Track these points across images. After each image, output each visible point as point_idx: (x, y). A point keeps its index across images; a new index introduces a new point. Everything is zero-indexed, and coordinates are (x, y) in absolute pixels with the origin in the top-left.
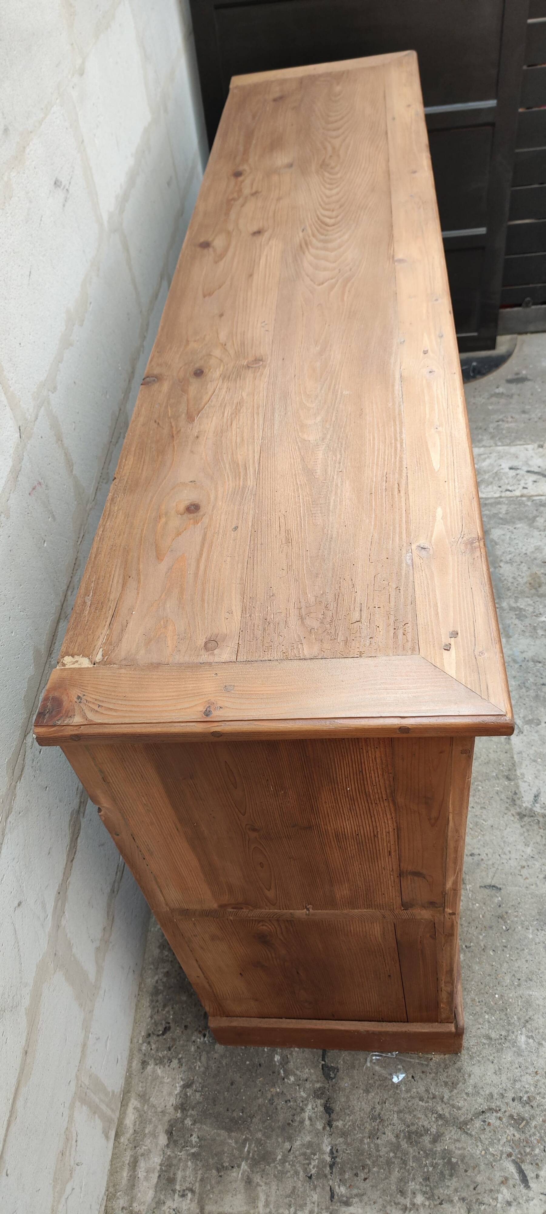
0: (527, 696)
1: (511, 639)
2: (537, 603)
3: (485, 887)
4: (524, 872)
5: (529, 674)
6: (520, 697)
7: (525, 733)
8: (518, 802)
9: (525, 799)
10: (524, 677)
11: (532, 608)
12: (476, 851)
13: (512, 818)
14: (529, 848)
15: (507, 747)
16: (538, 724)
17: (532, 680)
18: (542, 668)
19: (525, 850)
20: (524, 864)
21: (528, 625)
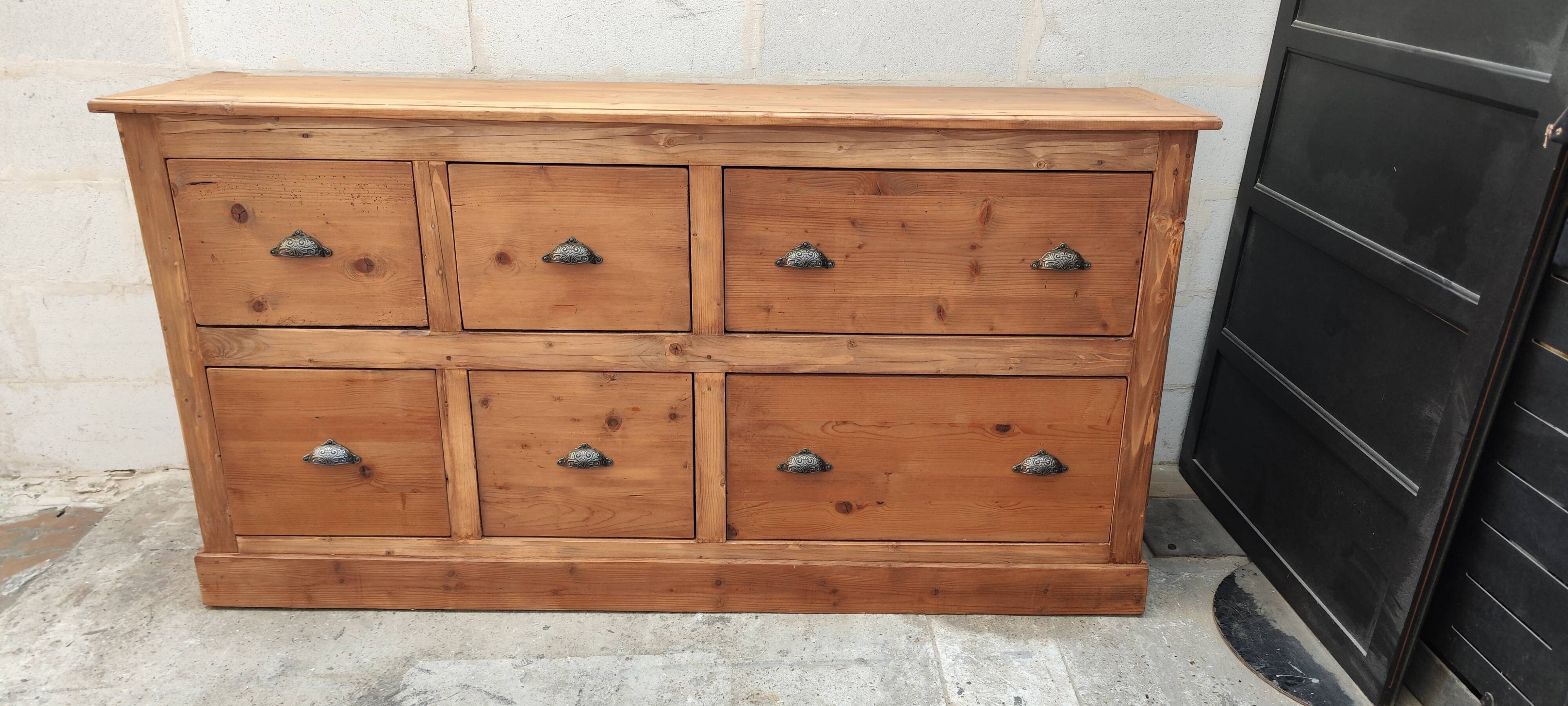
0: (567, 676)
1: (661, 670)
2: (721, 697)
3: (343, 630)
4: (346, 655)
5: (600, 681)
6: (566, 671)
7: (513, 669)
8: (426, 658)
9: (428, 663)
10: (596, 677)
11: (712, 692)
12: (383, 626)
13: (408, 652)
14: (369, 661)
15: (501, 655)
16: (521, 680)
17: (590, 681)
18: (607, 692)
19: (369, 657)
20: (354, 655)
21: (682, 686)
